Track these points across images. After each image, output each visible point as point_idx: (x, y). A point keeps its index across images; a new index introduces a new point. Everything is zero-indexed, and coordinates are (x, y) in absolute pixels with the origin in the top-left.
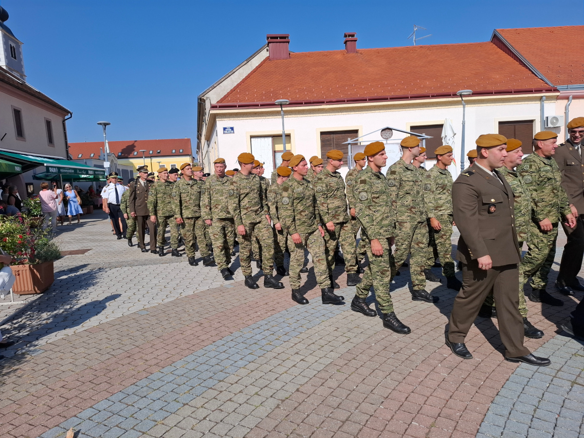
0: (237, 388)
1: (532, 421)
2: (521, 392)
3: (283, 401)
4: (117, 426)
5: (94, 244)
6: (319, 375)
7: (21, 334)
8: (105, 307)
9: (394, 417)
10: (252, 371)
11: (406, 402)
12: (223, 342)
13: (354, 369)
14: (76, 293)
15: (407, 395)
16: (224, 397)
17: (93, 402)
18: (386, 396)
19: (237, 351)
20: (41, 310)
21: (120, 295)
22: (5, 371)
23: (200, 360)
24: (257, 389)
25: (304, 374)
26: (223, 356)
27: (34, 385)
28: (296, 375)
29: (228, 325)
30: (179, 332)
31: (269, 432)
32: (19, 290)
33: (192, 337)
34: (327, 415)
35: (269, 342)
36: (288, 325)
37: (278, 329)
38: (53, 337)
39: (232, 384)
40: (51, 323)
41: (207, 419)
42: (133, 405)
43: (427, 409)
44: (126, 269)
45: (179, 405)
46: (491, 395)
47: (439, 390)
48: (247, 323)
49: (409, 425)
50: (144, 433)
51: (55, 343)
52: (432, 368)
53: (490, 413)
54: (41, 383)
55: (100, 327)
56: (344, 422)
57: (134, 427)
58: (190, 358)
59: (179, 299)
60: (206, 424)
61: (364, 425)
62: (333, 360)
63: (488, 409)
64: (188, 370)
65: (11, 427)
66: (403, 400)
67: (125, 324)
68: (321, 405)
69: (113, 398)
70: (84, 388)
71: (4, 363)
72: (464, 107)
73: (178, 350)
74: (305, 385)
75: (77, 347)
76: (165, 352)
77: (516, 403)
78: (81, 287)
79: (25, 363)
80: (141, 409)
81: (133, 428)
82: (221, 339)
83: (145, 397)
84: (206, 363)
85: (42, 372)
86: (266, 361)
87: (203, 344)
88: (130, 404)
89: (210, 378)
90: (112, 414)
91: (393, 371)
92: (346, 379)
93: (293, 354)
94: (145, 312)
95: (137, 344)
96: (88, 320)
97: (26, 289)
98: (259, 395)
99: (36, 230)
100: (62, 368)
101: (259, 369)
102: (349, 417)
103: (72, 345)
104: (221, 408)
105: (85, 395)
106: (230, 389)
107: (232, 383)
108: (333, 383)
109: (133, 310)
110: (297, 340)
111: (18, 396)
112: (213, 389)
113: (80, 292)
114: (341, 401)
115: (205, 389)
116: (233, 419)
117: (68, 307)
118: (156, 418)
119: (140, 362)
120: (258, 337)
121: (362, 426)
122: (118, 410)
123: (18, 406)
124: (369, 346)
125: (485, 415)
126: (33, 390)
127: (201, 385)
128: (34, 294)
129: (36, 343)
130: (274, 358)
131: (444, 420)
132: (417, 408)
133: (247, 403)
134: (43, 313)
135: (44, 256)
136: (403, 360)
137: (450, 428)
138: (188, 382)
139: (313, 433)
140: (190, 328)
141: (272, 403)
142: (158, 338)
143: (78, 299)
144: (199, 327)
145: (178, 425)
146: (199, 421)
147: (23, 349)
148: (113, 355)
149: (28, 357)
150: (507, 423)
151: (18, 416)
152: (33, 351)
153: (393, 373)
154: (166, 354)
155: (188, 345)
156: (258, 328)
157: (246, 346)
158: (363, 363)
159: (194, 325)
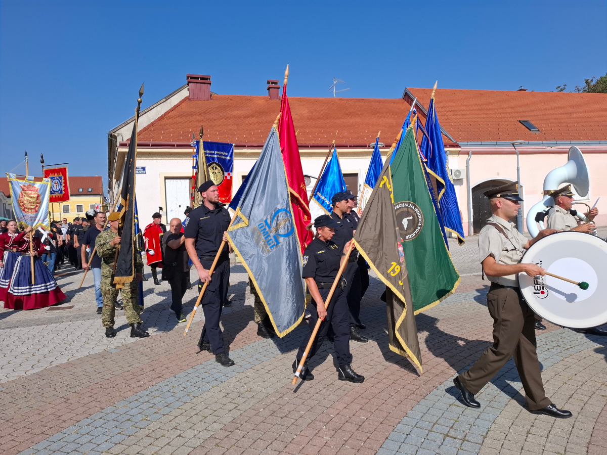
2: (397, 450)
6: (194, 453)
12: (89, 421)
13: (235, 441)
19: (104, 431)
23: (54, 446)
25: (177, 453)
26: (86, 438)
29: (101, 399)
30: (37, 412)
33: (52, 417)
35: (145, 417)
36: (173, 394)
37: (160, 399)
48: (125, 395)
52: (316, 432)
58: (42, 445)
59: (48, 370)
62: (213, 433)
73: (28, 436)
76: (11, 439)
82: (87, 418)
84: (62, 450)
86: (136, 441)
87: (63, 425)
91: (276, 439)
93: (170, 429)
110: (180, 411)
120: (134, 412)
124: (256, 412)
130: (147, 436)
140: (51, 406)
142: (7, 421)
144: (65, 405)
153: (276, 441)
154: (12, 442)
155: (43, 428)
156: (137, 400)
157: (116, 423)
158: (245, 433)
159: (58, 401)
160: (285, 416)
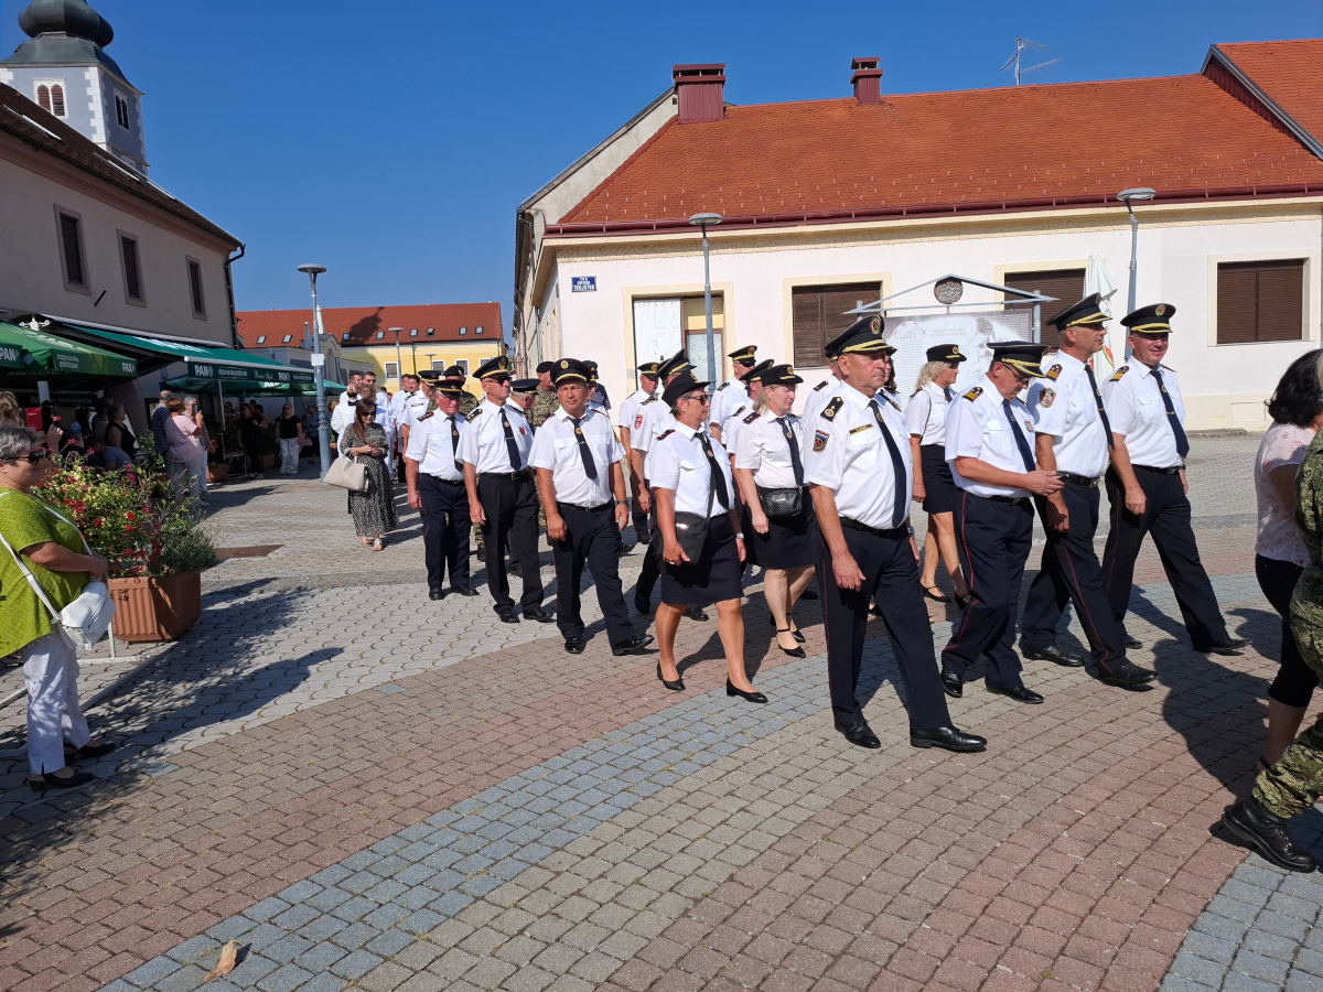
0: (595, 866)
1: (1288, 976)
2: (1262, 905)
3: (697, 901)
4: (329, 940)
5: (286, 534)
6: (781, 846)
7: (129, 728)
8: (306, 675)
9: (956, 950)
10: (628, 830)
11: (983, 918)
12: (565, 762)
13: (864, 836)
14: (247, 641)
15: (986, 902)
16: (565, 885)
17: (279, 886)
18: (937, 900)
19: (595, 782)
20: (172, 678)
21: (342, 650)
22: (95, 808)
23: (513, 800)
24: (639, 872)
25: (748, 841)
26: (565, 793)
27: (155, 840)
28: (729, 843)
29: (577, 723)
30: (468, 735)
31: (666, 971)
32: (128, 632)
33: (496, 747)
34: (798, 939)
35: (667, 765)
36: (712, 728)
37: (689, 735)
38: (198, 738)
39: (583, 858)
40: (191, 705)
41: (527, 933)
42: (365, 894)
43: (1032, 935)
44: (355, 590)
45: (463, 901)
46: (1191, 911)
47: (1065, 893)
48: (619, 719)
49: (989, 972)
50: (386, 959)
51: (201, 751)
52: (1047, 840)
53: (1185, 953)
54: (169, 837)
55: (298, 719)
56: (836, 957)
57: (365, 944)
58: (491, 795)
59: (471, 662)
60: (524, 946)
61: (885, 967)
62: (813, 813)
63: (1182, 944)
64: (486, 822)
65: (103, 932)
66: (978, 911)
67: (351, 713)
68: (785, 916)
69: (322, 878)
70: (260, 852)
71: (94, 791)
72: (1134, 230)
73: (464, 776)
74: (750, 867)
75: (248, 761)
76: (435, 778)
77: (1250, 933)
78: (258, 630)
79: (137, 793)
80: (381, 905)
81: (363, 947)
82: (559, 755)
83: (391, 877)
84: (527, 807)
85: (172, 814)
86: (660, 808)
87: (518, 763)
88: (359, 891)
89: (535, 841)
90: (319, 914)
91: (954, 843)
92: (844, 857)
93: (721, 794)
94: (394, 689)
95: (376, 758)
96: (272, 703)
97: (142, 631)
98: (642, 885)
99: (164, 501)
100: (214, 808)
101: (645, 826)
102: (849, 945)
103: (236, 756)
104: (558, 910)
105: (262, 868)
106: (577, 869)
107: (585, 854)
108: (812, 866)
109: (368, 682)
110: (730, 764)
111: (120, 865)
112: (540, 867)
113: (255, 640)
114: (831, 907)
115: (523, 866)
116: (583, 937)
117: (230, 672)
118: (414, 927)
119: (383, 800)
120: (644, 753)
121: (878, 969)
122: (332, 905)
123: (120, 886)
124: (896, 784)
125: (1174, 957)
126: (151, 852)
127: (515, 856)
128: (158, 641)
129: (162, 749)
130: (680, 801)
131: (1074, 963)
132: (1009, 933)
133: (616, 903)
134: (176, 683)
135: (180, 559)
136: (978, 819)
137: (1089, 982)
138: (486, 849)
139: (764, 980)
140: (492, 727)
141: (671, 905)
142: (423, 746)
143: (251, 654)
144: (511, 726)
145: (462, 945)
146: (508, 938)
147: (132, 761)
148: (323, 781)
149: (144, 780)
150: (1227, 980)
151: (120, 907)
152: (154, 767)
153: (955, 847)
154: (439, 784)
155: (487, 764)
156: (643, 732)
157: (616, 771)
158: (883, 823)
159: (501, 719)
160: (966, 800)
